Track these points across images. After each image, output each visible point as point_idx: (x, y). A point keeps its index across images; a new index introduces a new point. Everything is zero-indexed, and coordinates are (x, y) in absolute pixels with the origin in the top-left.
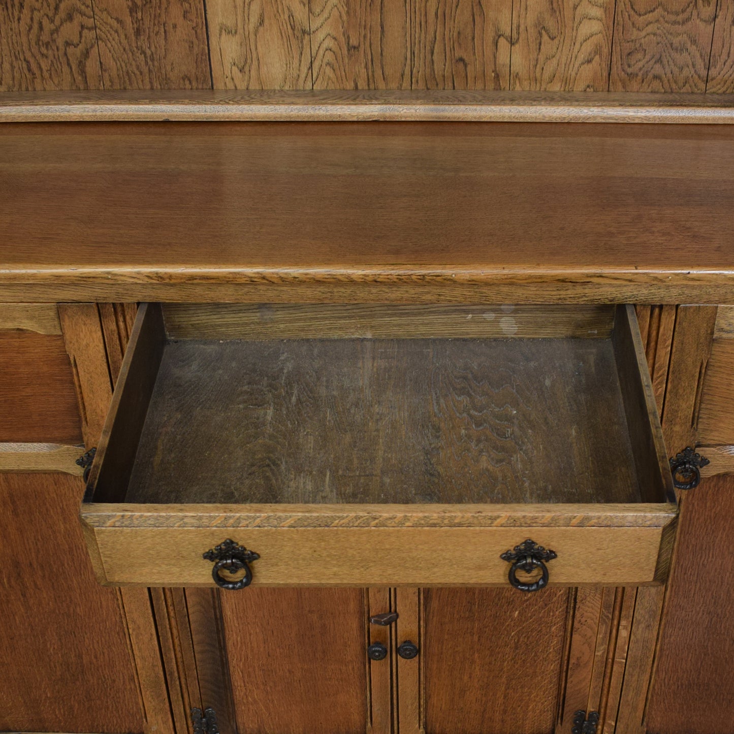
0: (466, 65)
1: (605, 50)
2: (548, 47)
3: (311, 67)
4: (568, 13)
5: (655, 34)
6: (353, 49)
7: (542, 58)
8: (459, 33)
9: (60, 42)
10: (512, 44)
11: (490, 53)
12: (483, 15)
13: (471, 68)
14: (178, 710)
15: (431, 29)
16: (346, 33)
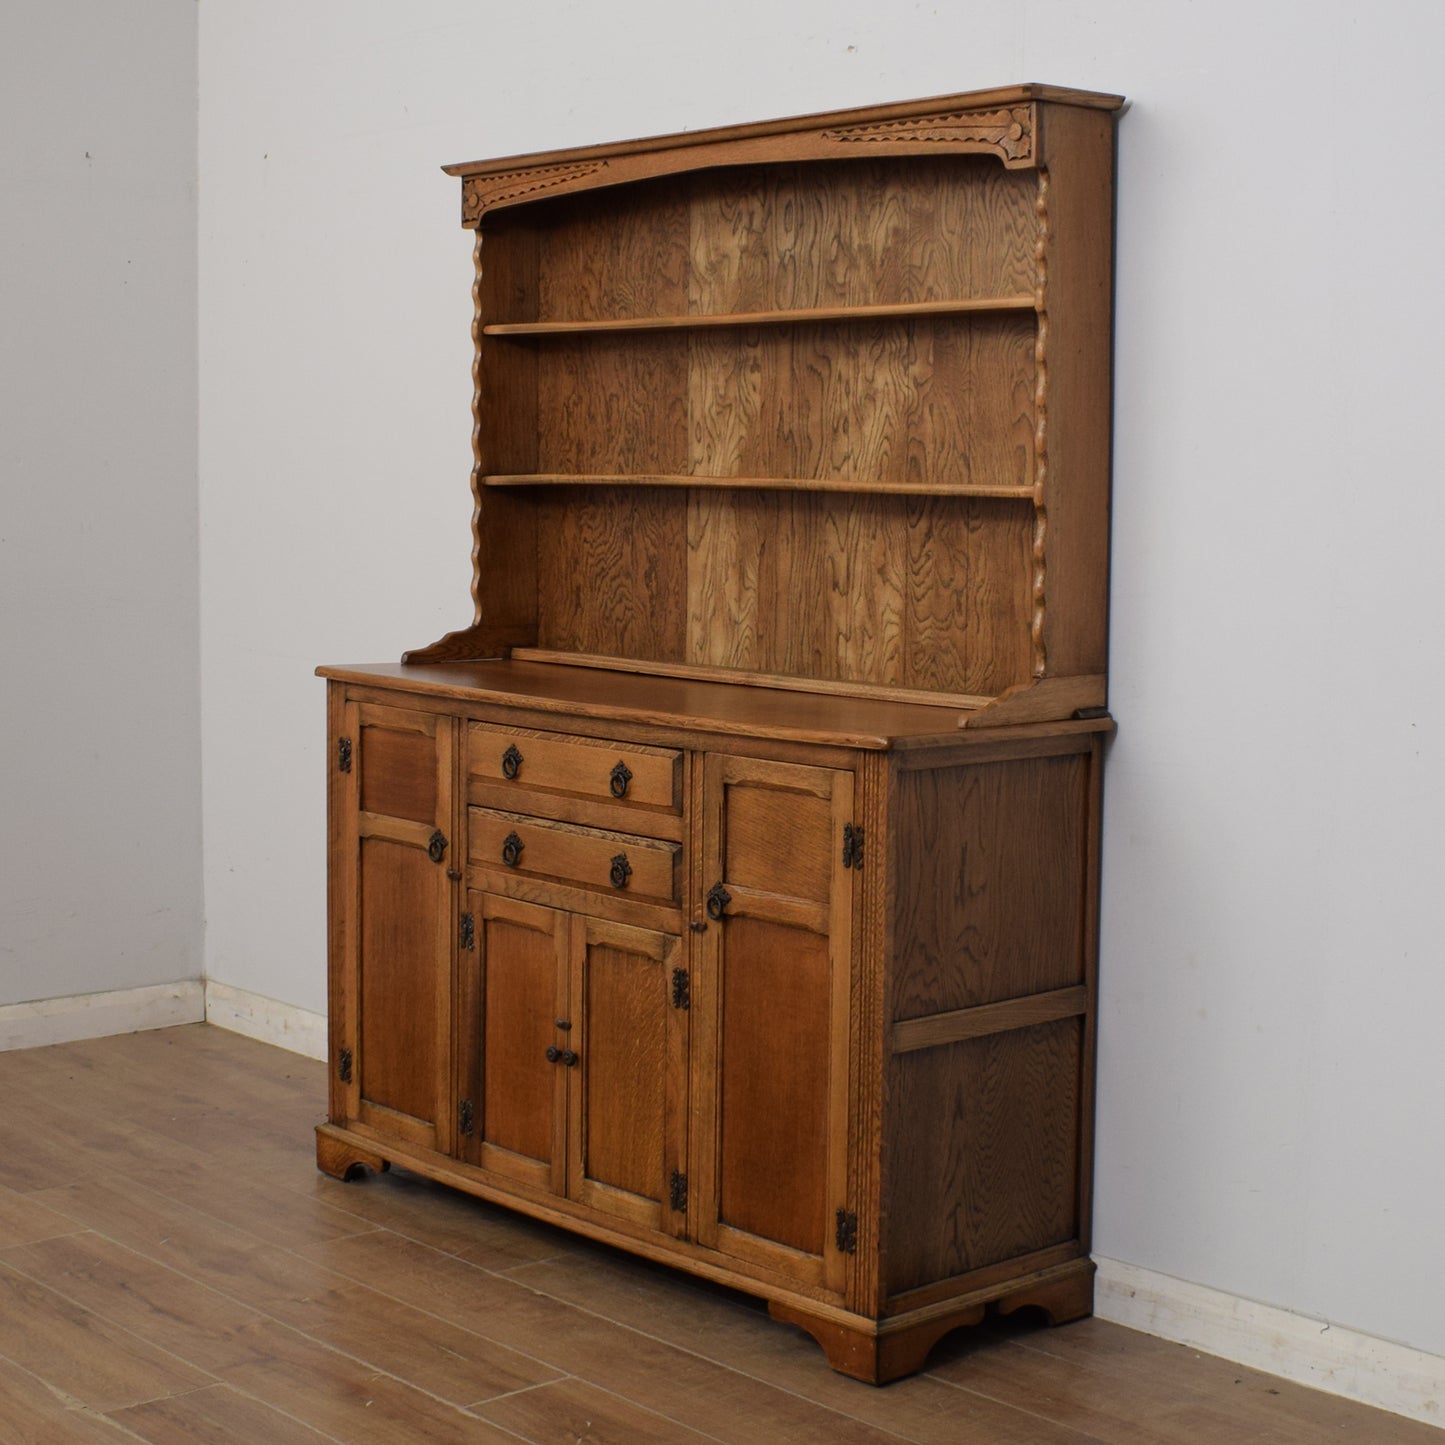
0: (820, 655)
1: (901, 650)
2: (868, 646)
3: (737, 650)
4: (878, 618)
5: (929, 638)
6: (760, 637)
7: (864, 654)
8: (817, 630)
9: (614, 617)
10: (847, 641)
11: (834, 647)
12: (830, 616)
13: (823, 658)
14: (454, 1099)
15: (802, 625)
16: (757, 625)
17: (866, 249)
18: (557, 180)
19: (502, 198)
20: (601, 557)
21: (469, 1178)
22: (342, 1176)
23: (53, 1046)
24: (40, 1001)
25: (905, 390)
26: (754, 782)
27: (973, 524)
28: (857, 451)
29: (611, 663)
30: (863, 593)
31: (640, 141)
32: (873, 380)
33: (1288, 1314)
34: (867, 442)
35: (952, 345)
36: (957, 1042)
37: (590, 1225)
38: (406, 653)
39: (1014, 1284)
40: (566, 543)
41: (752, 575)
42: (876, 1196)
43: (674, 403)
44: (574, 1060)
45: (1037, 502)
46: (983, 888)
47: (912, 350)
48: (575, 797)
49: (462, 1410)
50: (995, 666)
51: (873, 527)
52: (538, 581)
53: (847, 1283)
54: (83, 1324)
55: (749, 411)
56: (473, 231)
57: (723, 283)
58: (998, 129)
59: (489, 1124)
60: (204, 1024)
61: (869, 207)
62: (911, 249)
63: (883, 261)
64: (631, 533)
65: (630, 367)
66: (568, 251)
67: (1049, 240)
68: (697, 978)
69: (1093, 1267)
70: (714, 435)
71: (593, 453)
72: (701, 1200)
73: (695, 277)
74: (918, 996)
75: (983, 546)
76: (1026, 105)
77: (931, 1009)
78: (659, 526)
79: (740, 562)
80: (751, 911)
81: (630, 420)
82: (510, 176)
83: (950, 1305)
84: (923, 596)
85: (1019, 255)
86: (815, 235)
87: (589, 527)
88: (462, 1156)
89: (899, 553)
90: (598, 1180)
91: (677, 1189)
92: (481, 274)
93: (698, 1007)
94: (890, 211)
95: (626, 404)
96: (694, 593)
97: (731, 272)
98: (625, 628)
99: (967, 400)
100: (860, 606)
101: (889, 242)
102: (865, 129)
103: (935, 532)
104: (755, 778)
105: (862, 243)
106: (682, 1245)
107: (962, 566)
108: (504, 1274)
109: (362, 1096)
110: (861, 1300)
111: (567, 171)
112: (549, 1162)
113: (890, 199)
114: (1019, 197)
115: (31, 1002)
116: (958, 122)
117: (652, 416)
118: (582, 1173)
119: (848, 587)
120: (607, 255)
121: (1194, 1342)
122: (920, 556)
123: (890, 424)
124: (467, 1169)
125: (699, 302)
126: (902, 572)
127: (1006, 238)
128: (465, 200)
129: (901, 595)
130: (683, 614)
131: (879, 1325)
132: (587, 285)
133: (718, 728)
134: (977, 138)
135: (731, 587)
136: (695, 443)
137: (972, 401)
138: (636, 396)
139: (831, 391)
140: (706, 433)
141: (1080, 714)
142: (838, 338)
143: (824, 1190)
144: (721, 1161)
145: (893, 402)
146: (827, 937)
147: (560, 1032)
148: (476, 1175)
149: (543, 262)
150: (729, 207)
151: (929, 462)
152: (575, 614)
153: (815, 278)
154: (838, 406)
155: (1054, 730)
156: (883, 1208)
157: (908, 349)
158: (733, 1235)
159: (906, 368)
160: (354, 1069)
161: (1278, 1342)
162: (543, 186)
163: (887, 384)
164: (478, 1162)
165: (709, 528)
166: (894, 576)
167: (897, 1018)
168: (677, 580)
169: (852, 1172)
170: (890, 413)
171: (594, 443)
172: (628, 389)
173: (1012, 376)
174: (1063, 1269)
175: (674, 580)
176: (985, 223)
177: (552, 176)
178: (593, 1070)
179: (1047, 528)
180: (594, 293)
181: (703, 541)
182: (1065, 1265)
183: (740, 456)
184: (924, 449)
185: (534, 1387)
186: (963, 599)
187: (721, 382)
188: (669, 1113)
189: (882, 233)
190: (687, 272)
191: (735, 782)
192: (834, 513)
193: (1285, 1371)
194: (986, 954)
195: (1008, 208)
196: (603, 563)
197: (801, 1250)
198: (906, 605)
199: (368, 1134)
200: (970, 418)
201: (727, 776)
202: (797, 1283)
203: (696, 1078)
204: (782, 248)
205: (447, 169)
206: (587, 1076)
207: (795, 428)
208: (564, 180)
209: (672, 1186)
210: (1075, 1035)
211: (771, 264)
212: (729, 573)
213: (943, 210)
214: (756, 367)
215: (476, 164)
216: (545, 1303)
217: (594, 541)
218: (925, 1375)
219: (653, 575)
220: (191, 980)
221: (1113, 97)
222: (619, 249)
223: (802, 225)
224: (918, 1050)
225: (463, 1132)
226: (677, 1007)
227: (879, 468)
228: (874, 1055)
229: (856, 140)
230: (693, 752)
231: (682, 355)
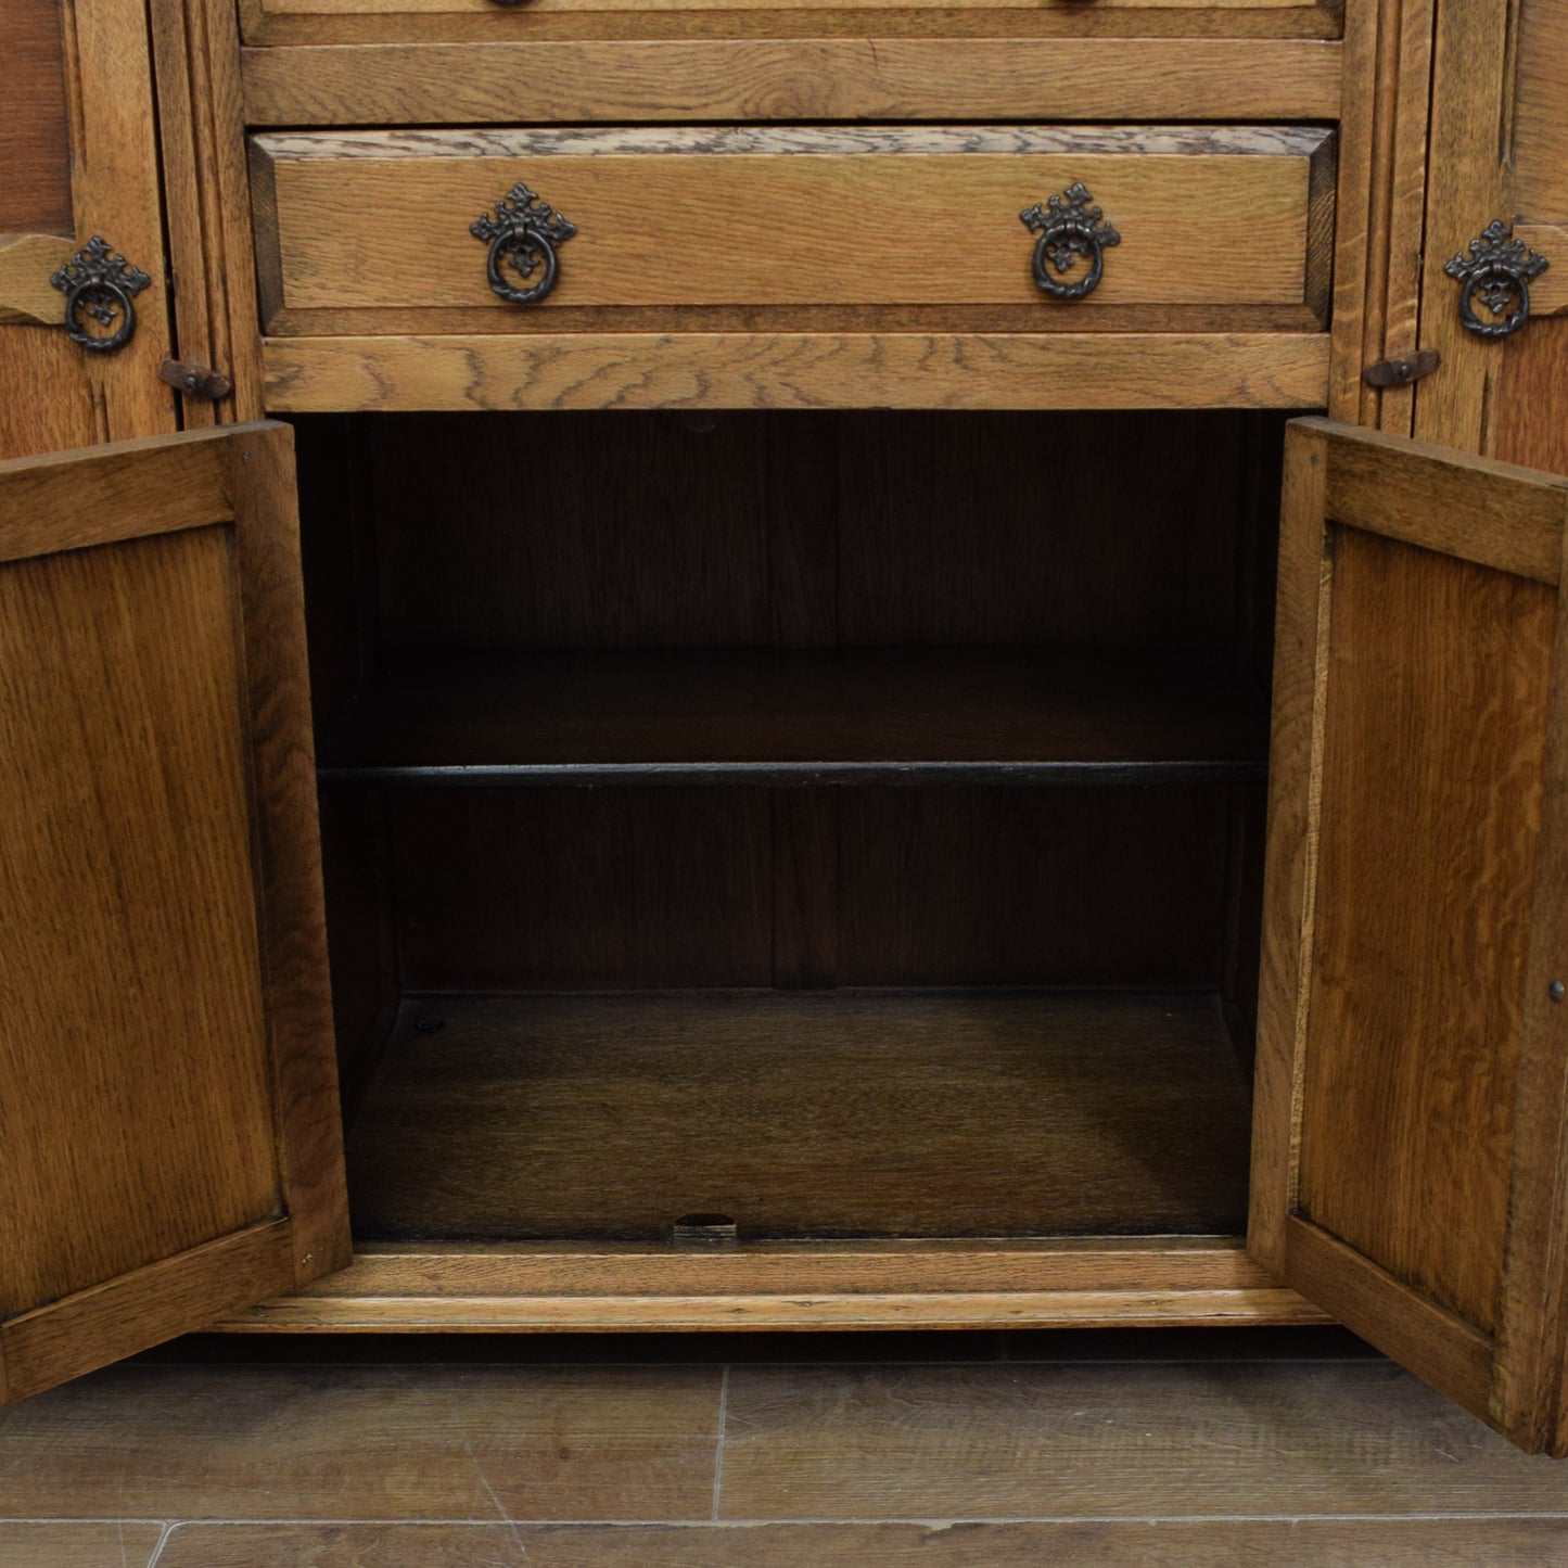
48: (825, 31)
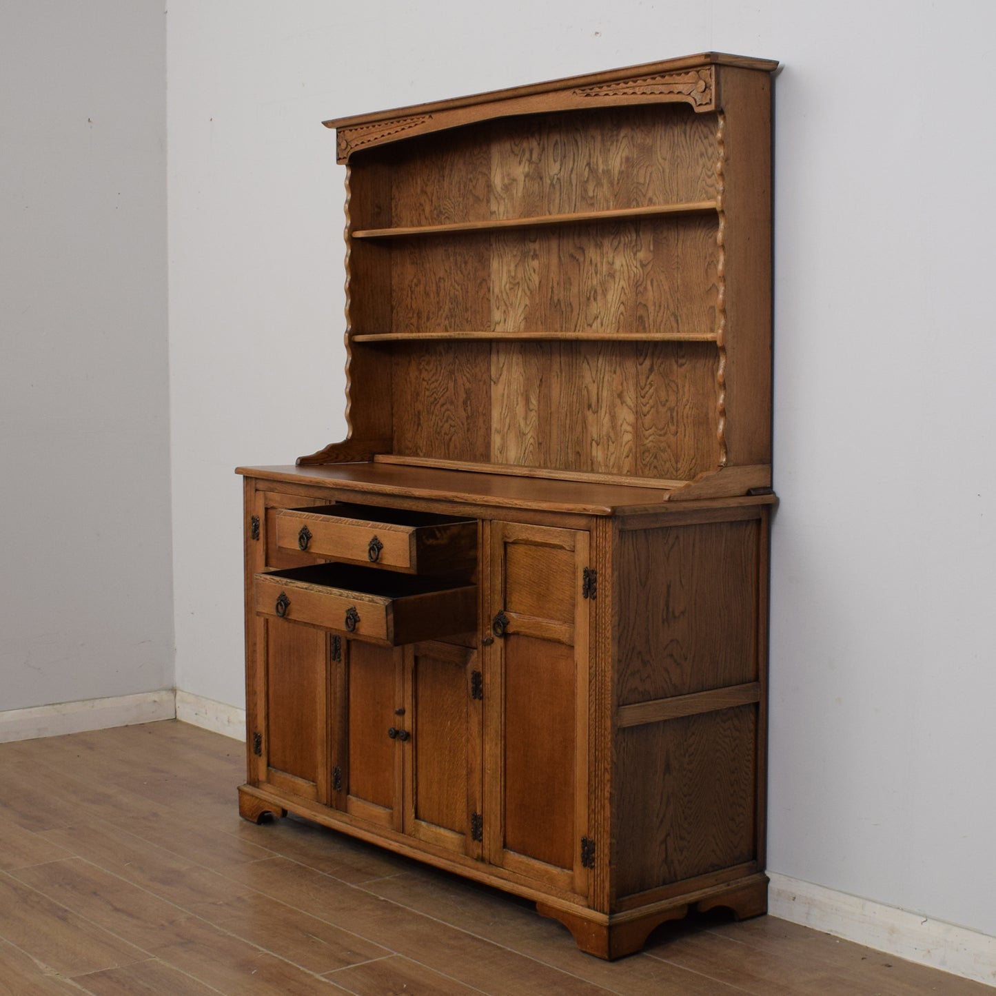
0: (580, 456)
1: (634, 450)
2: (612, 449)
3: (524, 453)
4: (618, 428)
5: (652, 441)
6: (540, 444)
7: (609, 453)
8: (578, 438)
9: (443, 432)
10: (598, 445)
11: (589, 451)
12: (586, 428)
13: (582, 457)
14: (329, 765)
15: (567, 435)
16: (537, 436)
17: (607, 172)
18: (399, 129)
19: (362, 143)
20: (434, 391)
21: (339, 821)
22: (256, 821)
23: (69, 735)
24: (60, 704)
25: (635, 269)
26: (523, 540)
27: (681, 361)
28: (602, 314)
29: (439, 464)
30: (608, 411)
31: (452, 100)
32: (613, 263)
33: (899, 911)
34: (609, 306)
35: (665, 238)
36: (665, 721)
37: (419, 851)
38: (299, 458)
39: (709, 891)
40: (411, 383)
41: (534, 401)
42: (608, 828)
43: (481, 283)
44: (407, 737)
45: (719, 344)
46: (683, 613)
47: (639, 243)
49: (318, 976)
50: (696, 461)
51: (614, 366)
52: (392, 408)
53: (589, 889)
54: (64, 919)
55: (531, 287)
56: (345, 166)
57: (513, 199)
58: (690, 85)
59: (352, 782)
60: (175, 720)
61: (609, 143)
62: (638, 172)
63: (618, 180)
64: (454, 374)
65: (451, 258)
66: (410, 179)
67: (726, 161)
68: (487, 678)
69: (767, 880)
70: (508, 303)
71: (428, 319)
72: (492, 833)
73: (494, 195)
74: (636, 688)
75: (687, 377)
76: (708, 68)
77: (646, 697)
78: (473, 368)
79: (526, 391)
80: (523, 630)
81: (452, 293)
82: (368, 127)
83: (664, 904)
84: (648, 412)
85: (709, 173)
86: (574, 165)
87: (426, 370)
88: (334, 806)
89: (631, 382)
90: (424, 820)
91: (476, 825)
92: (350, 195)
93: (488, 698)
94: (623, 146)
95: (450, 283)
96: (495, 414)
97: (518, 191)
98: (450, 439)
99: (676, 275)
100: (606, 421)
101: (623, 166)
102: (601, 88)
103: (656, 368)
104: (524, 538)
105: (605, 168)
106: (481, 865)
107: (674, 391)
108: (358, 886)
109: (268, 765)
110: (599, 901)
111: (405, 123)
112: (392, 809)
113: (623, 137)
114: (709, 133)
115: (53, 704)
116: (663, 81)
117: (467, 292)
118: (414, 815)
119: (598, 408)
120: (436, 181)
121: (836, 932)
122: (646, 385)
123: (625, 294)
124: (338, 814)
125: (497, 212)
126: (634, 396)
127: (701, 162)
128: (338, 145)
129: (633, 412)
130: (489, 429)
131: (610, 919)
132: (423, 202)
133: (499, 503)
134: (676, 91)
135: (520, 409)
136: (496, 310)
137: (679, 276)
138: (456, 278)
139: (585, 271)
140: (503, 302)
141: (752, 491)
142: (589, 234)
143: (573, 824)
144: (505, 805)
145: (626, 278)
146: (573, 647)
147: (398, 718)
148: (344, 819)
149: (394, 188)
150: (517, 146)
151: (651, 319)
152: (417, 430)
153: (574, 193)
154: (590, 281)
155: (733, 503)
156: (612, 836)
157: (636, 240)
158: (513, 857)
159: (635, 254)
160: (263, 746)
161: (892, 931)
162: (389, 134)
163: (622, 265)
164: (345, 810)
165: (505, 368)
166: (628, 399)
167: (621, 703)
168: (485, 406)
169: (591, 812)
170: (625, 286)
171: (429, 312)
172: (450, 273)
173: (706, 258)
174: (745, 881)
175: (482, 405)
176: (687, 152)
177: (396, 126)
178: (420, 744)
179: (726, 362)
180: (427, 209)
181: (501, 378)
182: (747, 878)
183: (525, 318)
184: (648, 310)
185: (370, 961)
186: (675, 414)
187: (512, 267)
188: (470, 772)
189: (618, 160)
190: (489, 192)
191: (510, 541)
192: (588, 357)
193: (897, 951)
194: (686, 659)
195: (702, 141)
196: (435, 394)
197: (558, 866)
198: (637, 419)
199: (272, 791)
200: (678, 288)
201: (506, 537)
202: (556, 890)
203: (487, 747)
204: (552, 174)
205: (326, 124)
206: (416, 748)
207: (562, 298)
208: (403, 129)
209: (472, 823)
210: (753, 717)
211: (544, 184)
212: (519, 399)
213: (658, 142)
214: (535, 256)
215: (344, 119)
216: (386, 906)
217: (429, 380)
218: (645, 953)
219: (469, 403)
220: (166, 690)
221: (770, 62)
222: (444, 177)
223: (565, 157)
224: (637, 726)
225: (335, 788)
226: (475, 698)
227: (617, 324)
228: (605, 729)
229: (596, 95)
230: (483, 520)
231: (487, 250)
